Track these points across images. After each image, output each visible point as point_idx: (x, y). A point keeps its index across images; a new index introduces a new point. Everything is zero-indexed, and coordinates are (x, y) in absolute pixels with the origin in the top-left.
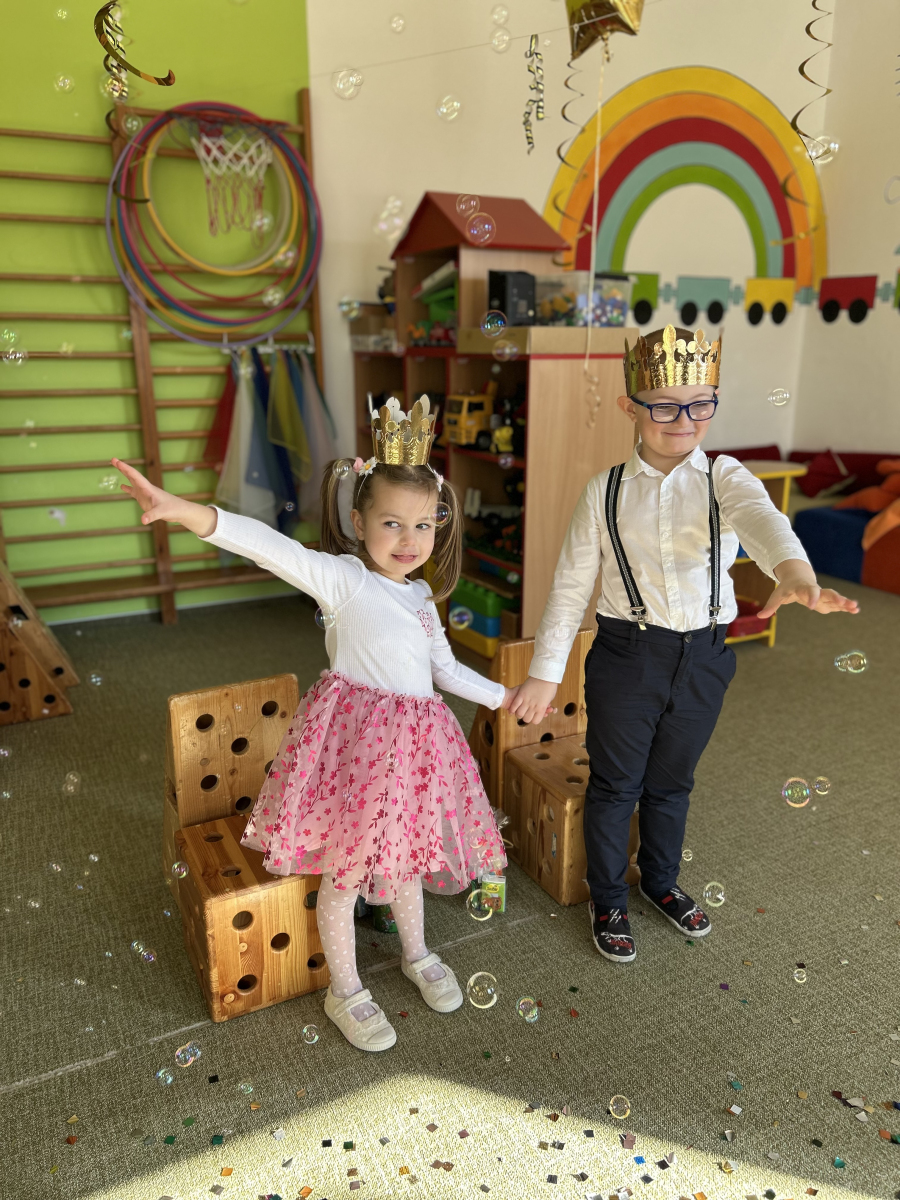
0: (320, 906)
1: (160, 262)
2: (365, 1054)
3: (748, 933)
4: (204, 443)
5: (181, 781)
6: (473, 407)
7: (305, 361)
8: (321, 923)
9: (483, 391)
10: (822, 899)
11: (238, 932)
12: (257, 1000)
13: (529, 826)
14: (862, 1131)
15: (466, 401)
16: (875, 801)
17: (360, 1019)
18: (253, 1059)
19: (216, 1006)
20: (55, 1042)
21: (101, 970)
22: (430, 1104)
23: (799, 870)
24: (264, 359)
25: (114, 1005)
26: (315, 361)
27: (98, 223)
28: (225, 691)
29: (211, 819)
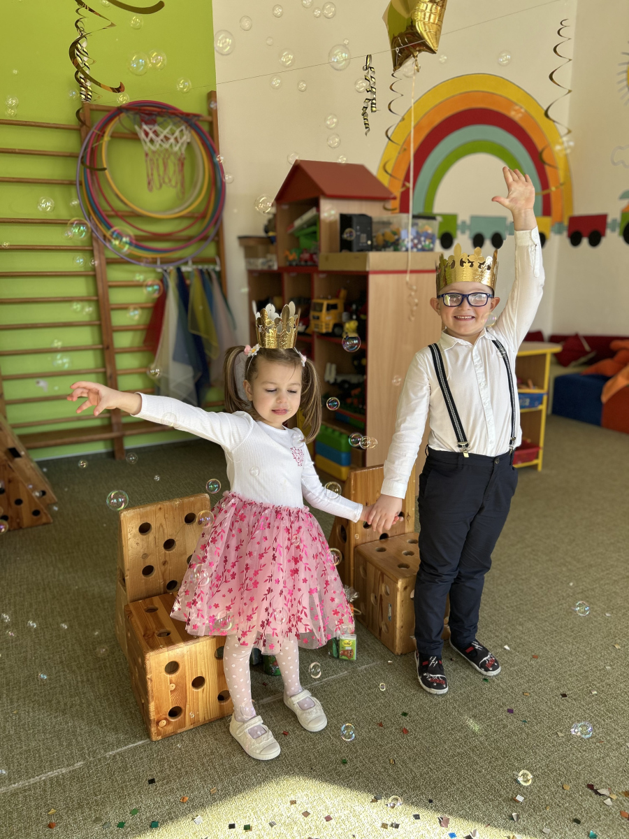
0: (226, 658)
1: (113, 210)
2: (259, 762)
3: (527, 673)
4: (144, 333)
5: (128, 570)
6: (330, 307)
7: (214, 276)
8: (226, 669)
9: (337, 296)
10: (578, 648)
11: (168, 676)
12: (182, 724)
13: (372, 599)
14: (608, 811)
15: (325, 303)
16: (614, 578)
17: (255, 737)
18: (179, 766)
19: (153, 729)
20: (39, 756)
21: (72, 704)
22: (305, 798)
23: (562, 628)
24: (185, 275)
25: (82, 729)
26: (221, 276)
27: (71, 183)
28: (159, 506)
29: (149, 596)
